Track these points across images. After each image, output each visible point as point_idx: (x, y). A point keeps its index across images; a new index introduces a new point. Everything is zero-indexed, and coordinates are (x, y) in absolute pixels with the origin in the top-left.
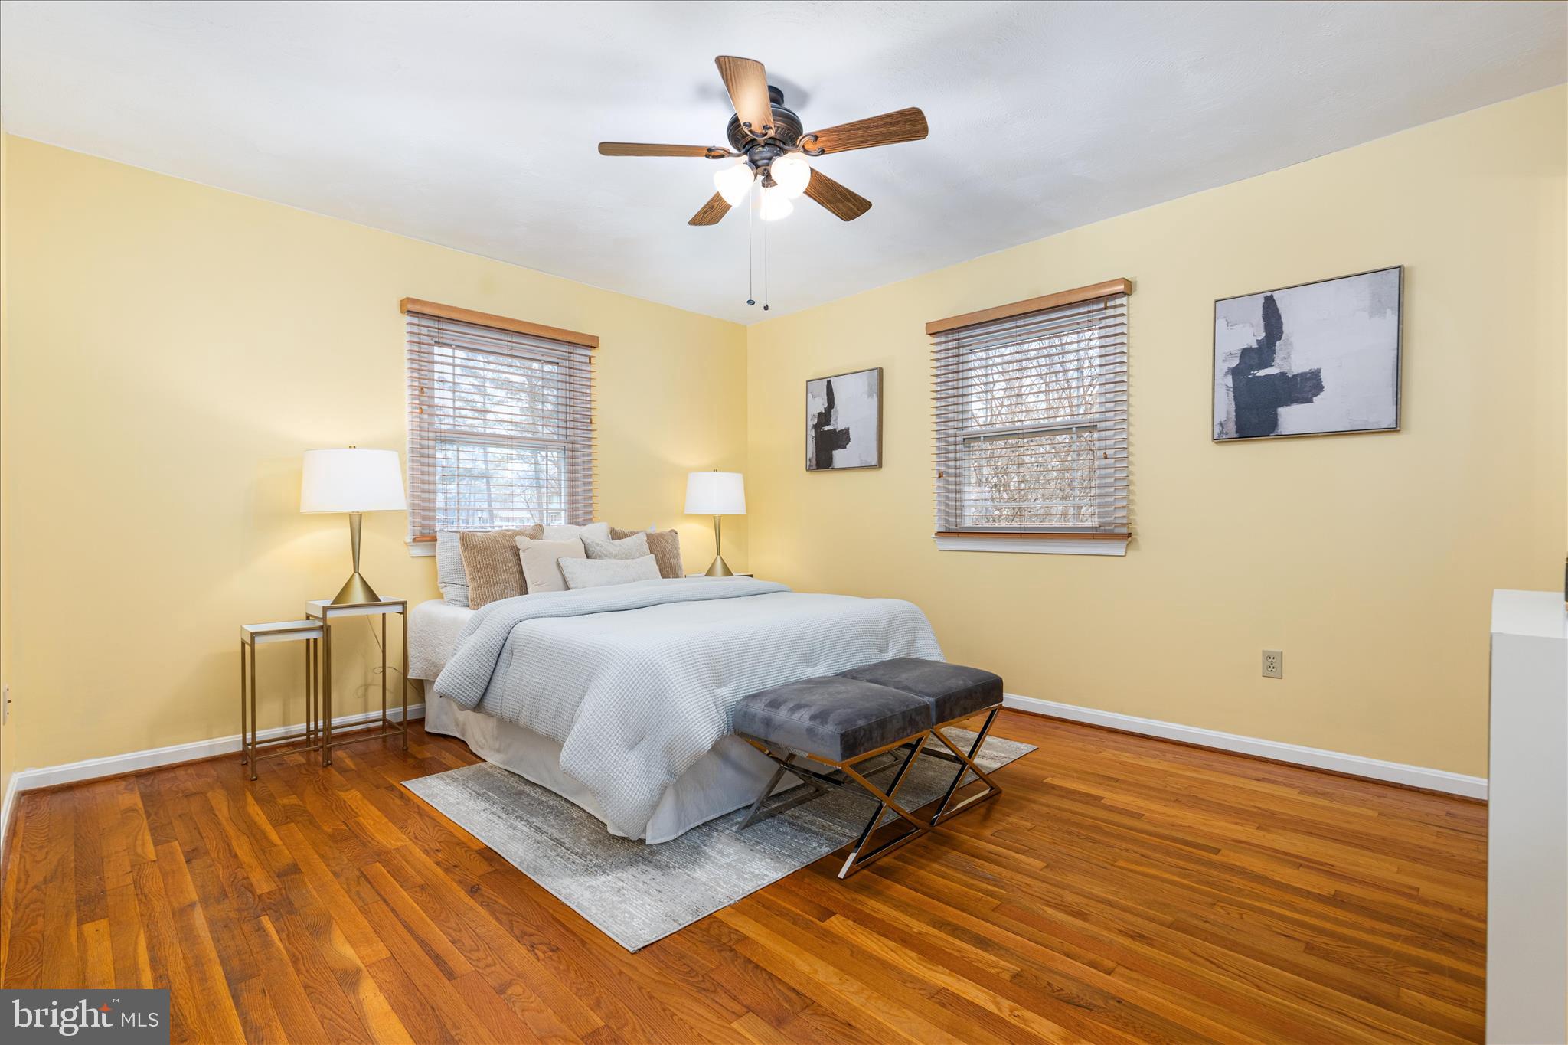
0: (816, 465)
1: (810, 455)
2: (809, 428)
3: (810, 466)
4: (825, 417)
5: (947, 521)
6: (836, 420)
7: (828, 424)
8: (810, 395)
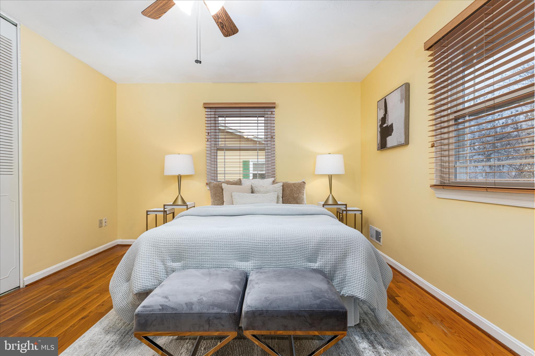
0: (381, 147)
1: (378, 142)
2: (378, 127)
3: (379, 147)
4: (384, 120)
5: (441, 177)
6: (388, 120)
7: (385, 123)
8: (378, 109)
